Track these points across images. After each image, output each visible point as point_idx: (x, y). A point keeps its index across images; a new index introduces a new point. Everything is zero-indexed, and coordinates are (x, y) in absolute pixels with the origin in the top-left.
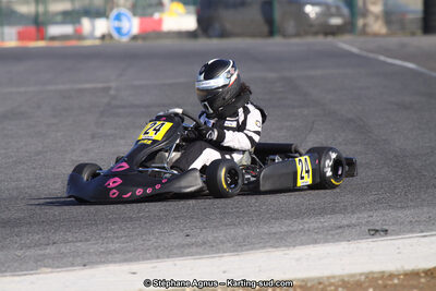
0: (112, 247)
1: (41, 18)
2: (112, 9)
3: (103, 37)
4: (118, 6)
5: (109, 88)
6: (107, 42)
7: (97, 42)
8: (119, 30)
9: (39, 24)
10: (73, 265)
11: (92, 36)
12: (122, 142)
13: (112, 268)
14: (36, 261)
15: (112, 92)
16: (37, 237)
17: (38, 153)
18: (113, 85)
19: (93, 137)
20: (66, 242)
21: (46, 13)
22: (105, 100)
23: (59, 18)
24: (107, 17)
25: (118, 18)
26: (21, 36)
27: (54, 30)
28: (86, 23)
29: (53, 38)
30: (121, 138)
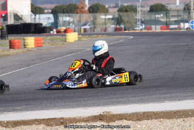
0: (188, 94)
1: (168, 23)
2: (190, 20)
3: (187, 29)
4: (192, 19)
5: (189, 45)
6: (189, 30)
7: (185, 30)
8: (192, 26)
9: (167, 24)
10: (176, 100)
11: (184, 28)
12: (192, 61)
13: (188, 101)
14: (164, 99)
15: (190, 46)
16: (164, 91)
17: (165, 65)
18: (190, 44)
19: (183, 60)
20: (174, 93)
21: (169, 21)
22: (188, 48)
23: (174, 23)
24: (189, 23)
25: (192, 23)
26: (161, 29)
27: (172, 27)
28: (182, 24)
29: (171, 29)
30: (192, 60)
